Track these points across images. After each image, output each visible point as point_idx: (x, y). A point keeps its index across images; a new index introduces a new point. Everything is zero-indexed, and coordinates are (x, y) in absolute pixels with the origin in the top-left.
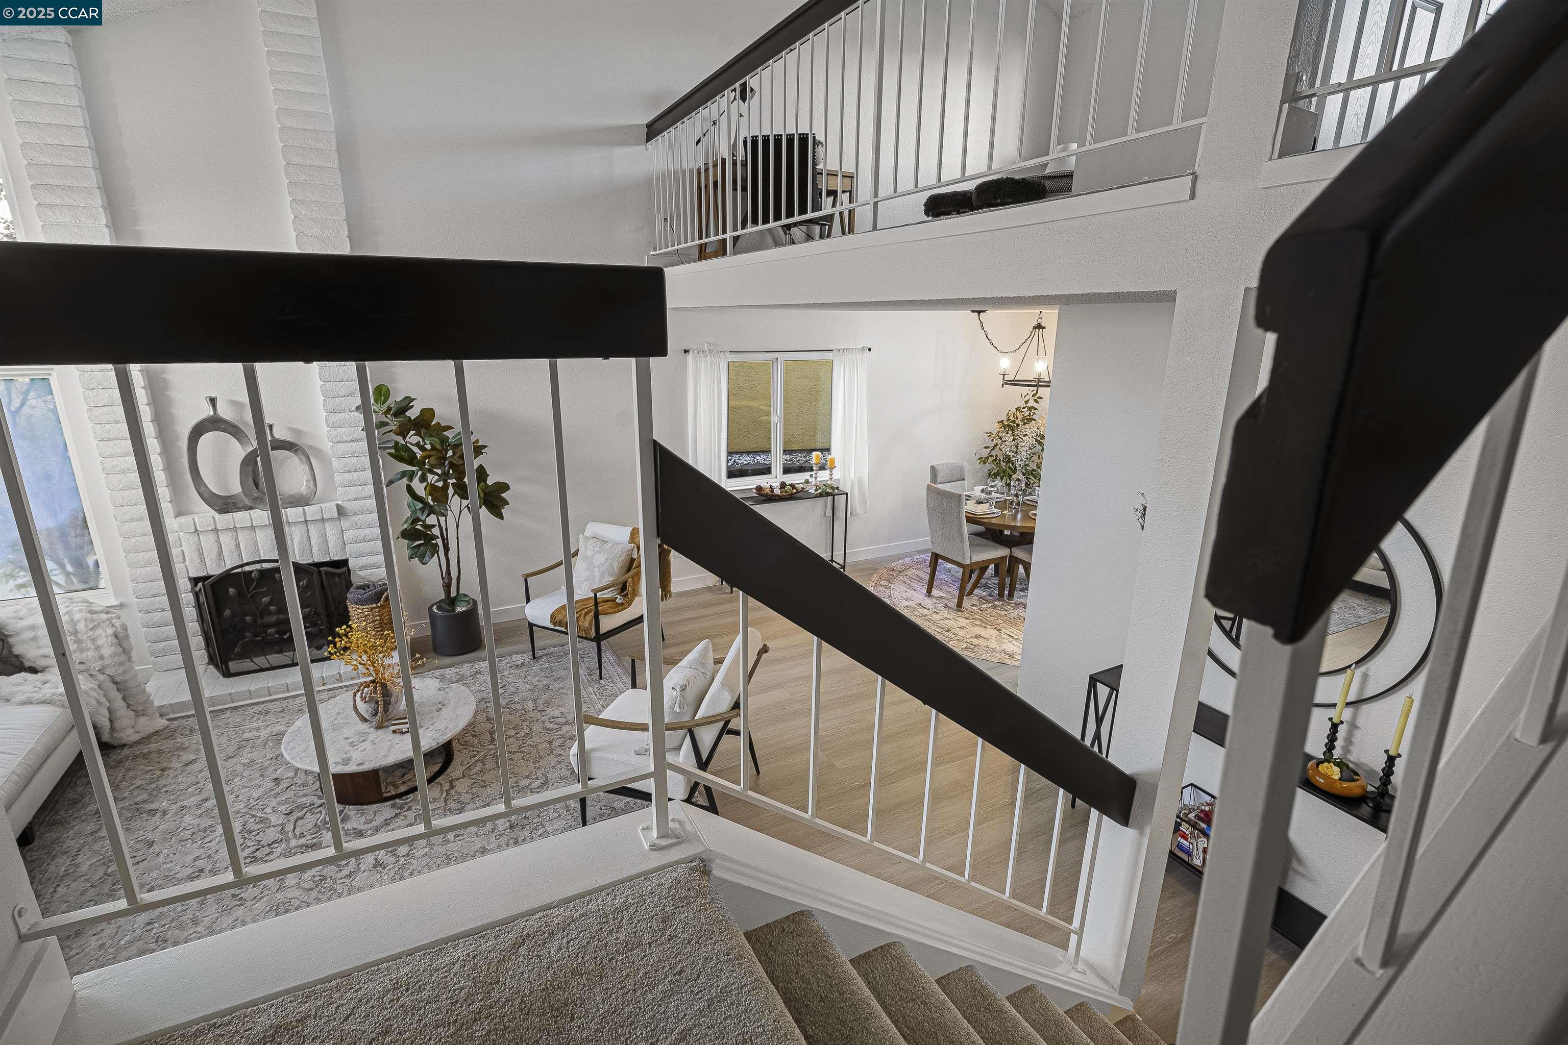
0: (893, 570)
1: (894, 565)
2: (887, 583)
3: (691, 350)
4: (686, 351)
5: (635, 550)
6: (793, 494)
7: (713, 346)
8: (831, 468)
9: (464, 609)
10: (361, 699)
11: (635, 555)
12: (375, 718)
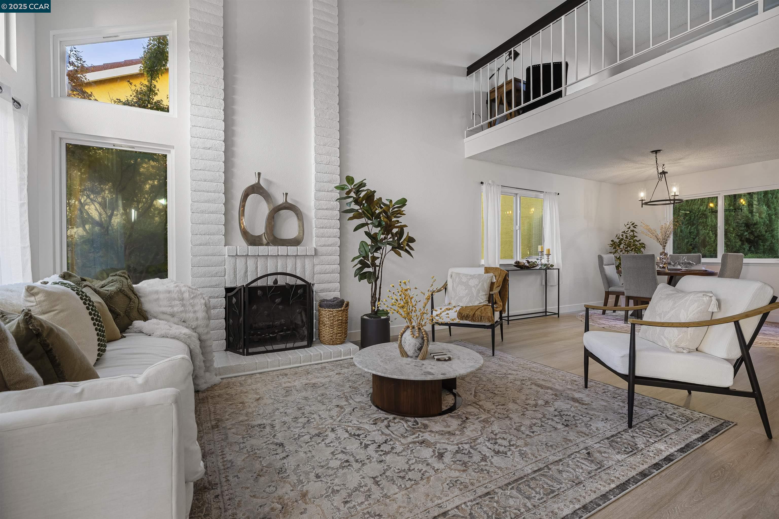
3: (484, 183)
4: (482, 183)
5: (494, 277)
6: (534, 267)
7: (493, 182)
8: (548, 255)
9: (385, 317)
10: (412, 335)
11: (494, 280)
12: (420, 351)
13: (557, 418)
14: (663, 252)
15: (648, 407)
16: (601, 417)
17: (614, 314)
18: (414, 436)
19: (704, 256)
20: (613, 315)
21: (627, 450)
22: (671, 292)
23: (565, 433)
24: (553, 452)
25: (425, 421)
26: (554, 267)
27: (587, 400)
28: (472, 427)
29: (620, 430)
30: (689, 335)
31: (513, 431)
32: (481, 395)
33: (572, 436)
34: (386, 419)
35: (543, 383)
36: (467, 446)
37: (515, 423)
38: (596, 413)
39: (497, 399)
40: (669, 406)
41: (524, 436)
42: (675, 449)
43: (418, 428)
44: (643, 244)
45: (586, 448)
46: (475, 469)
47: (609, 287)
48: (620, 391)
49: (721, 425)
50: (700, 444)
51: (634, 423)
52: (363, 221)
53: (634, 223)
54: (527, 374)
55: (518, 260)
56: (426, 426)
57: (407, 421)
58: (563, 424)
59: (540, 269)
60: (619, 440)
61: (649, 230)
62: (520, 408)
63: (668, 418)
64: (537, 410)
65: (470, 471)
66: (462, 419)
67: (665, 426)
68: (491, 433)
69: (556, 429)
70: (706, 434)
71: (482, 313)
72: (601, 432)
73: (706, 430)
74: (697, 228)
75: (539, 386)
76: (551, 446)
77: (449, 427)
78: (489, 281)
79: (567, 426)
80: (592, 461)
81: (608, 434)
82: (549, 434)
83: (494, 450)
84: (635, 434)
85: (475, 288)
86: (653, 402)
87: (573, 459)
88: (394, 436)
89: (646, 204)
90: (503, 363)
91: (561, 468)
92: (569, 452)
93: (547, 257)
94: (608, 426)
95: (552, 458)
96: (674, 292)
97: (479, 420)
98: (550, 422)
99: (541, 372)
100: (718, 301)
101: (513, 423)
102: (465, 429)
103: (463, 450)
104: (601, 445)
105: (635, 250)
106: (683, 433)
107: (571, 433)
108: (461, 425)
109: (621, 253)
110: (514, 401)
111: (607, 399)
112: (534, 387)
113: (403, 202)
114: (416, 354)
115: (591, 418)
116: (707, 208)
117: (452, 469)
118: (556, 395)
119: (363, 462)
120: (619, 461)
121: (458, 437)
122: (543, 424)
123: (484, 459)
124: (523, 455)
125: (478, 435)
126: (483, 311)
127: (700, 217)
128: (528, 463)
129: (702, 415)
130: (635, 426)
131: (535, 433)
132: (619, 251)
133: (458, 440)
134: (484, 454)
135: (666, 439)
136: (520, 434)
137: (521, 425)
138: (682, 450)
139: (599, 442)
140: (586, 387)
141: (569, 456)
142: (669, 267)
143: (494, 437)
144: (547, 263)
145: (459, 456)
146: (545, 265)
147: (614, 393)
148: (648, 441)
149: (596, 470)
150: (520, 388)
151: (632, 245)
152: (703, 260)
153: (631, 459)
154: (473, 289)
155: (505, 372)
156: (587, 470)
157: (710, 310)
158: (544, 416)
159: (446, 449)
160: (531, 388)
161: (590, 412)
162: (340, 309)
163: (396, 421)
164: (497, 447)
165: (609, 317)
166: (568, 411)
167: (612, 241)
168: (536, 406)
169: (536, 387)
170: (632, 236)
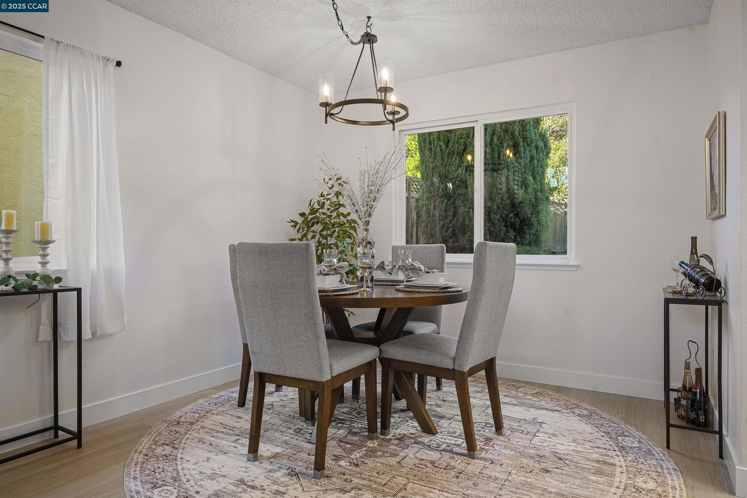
0: (178, 423)
1: (178, 413)
2: (168, 449)
53: (341, 177)
146: (32, 277)
167: (303, 214)
170: (336, 205)
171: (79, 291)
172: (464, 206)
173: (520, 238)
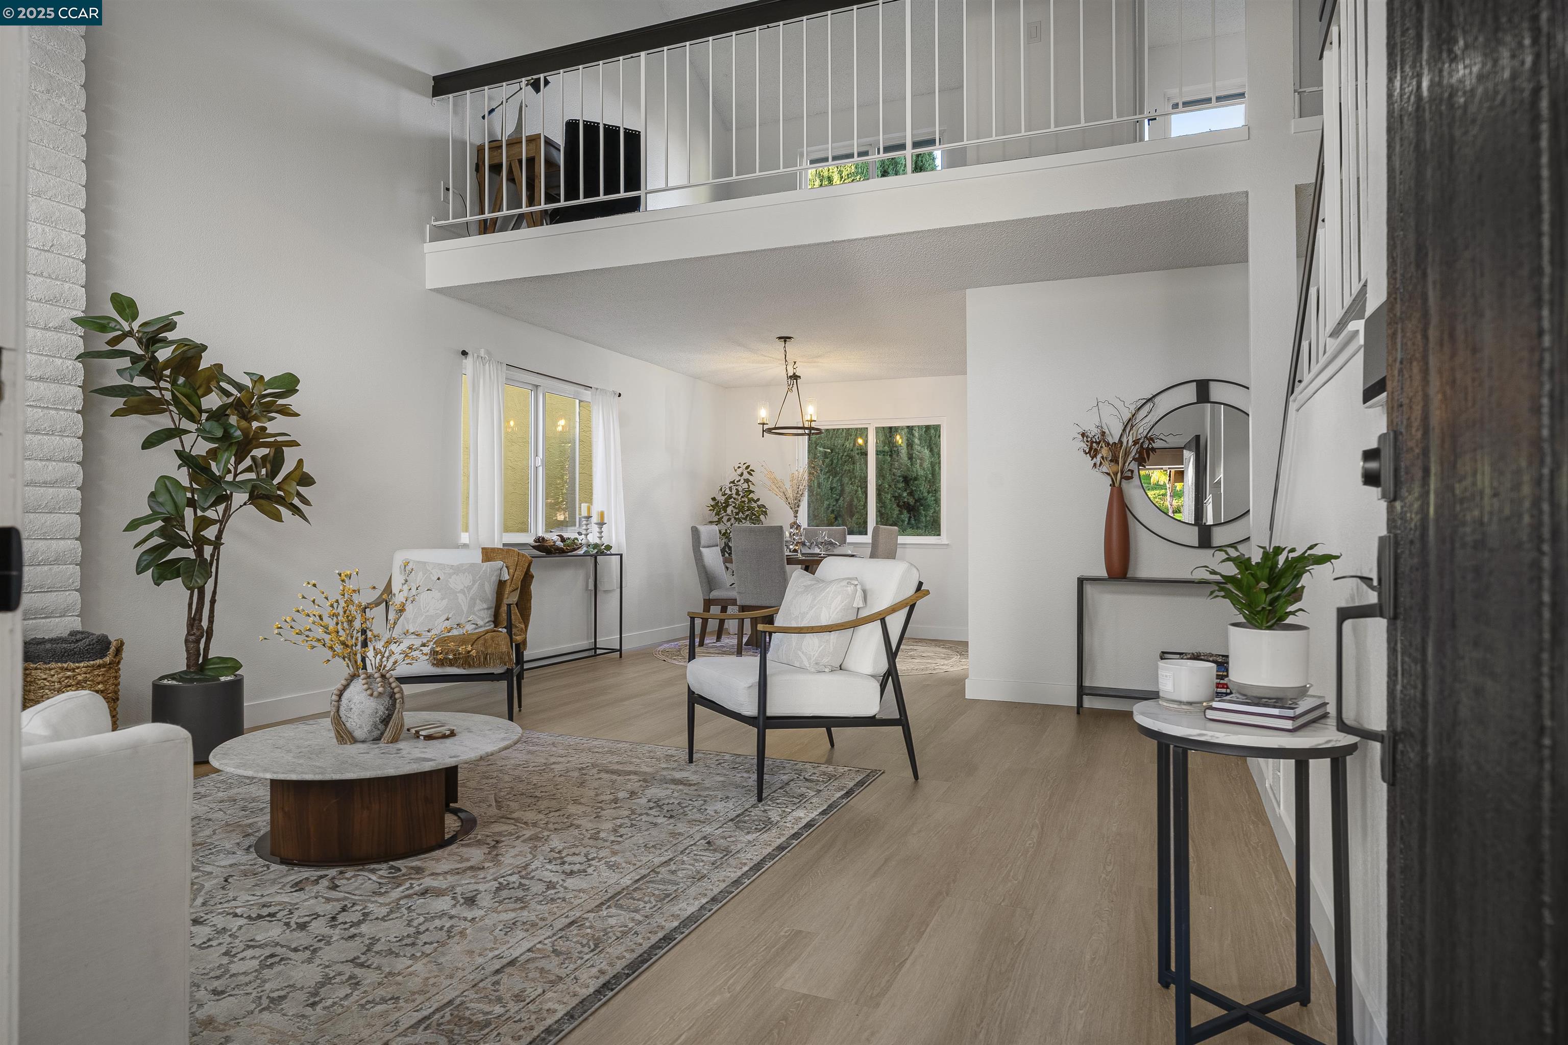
3: (470, 353)
4: (464, 353)
5: (505, 569)
6: (575, 550)
7: (488, 353)
8: (601, 524)
9: (229, 678)
10: (369, 692)
11: (506, 577)
12: (386, 725)
13: (655, 810)
14: (795, 523)
15: (782, 772)
16: (720, 796)
17: (718, 644)
18: (401, 889)
19: (851, 533)
20: (716, 647)
21: (759, 827)
22: (809, 582)
23: (671, 827)
24: (658, 852)
25: (414, 862)
26: (613, 551)
27: (694, 778)
28: (513, 852)
29: (747, 807)
30: (831, 645)
31: (586, 841)
32: (511, 803)
33: (681, 827)
34: (321, 877)
35: (620, 767)
36: (514, 878)
37: (587, 830)
38: (711, 793)
39: (543, 804)
40: (808, 766)
41: (608, 844)
42: (816, 813)
43: (404, 875)
44: (764, 506)
45: (704, 838)
46: (541, 901)
47: (711, 590)
48: (742, 758)
49: (868, 775)
50: (845, 801)
51: (764, 795)
52: (163, 421)
53: (749, 466)
54: (586, 759)
55: (540, 534)
56: (419, 870)
57: (373, 871)
58: (664, 816)
59: (586, 554)
60: (747, 818)
61: (774, 481)
62: (589, 809)
63: (807, 780)
64: (619, 807)
65: (533, 905)
66: (488, 844)
67: (803, 790)
68: (551, 851)
69: (655, 824)
70: (851, 789)
71: (486, 648)
72: (721, 814)
73: (851, 784)
74: (840, 480)
75: (613, 772)
76: (653, 846)
77: (468, 860)
78: (494, 579)
79: (671, 817)
80: (715, 850)
81: (732, 815)
82: (647, 833)
83: (563, 872)
84: (767, 808)
85: (464, 594)
86: (788, 765)
87: (689, 853)
88: (357, 898)
89: (769, 431)
90: (535, 748)
91: (673, 867)
92: (681, 848)
93: (598, 530)
94: (730, 805)
95: (657, 861)
96: (813, 582)
97: (522, 839)
98: (644, 818)
99: (611, 752)
100: (865, 592)
101: (584, 832)
102: (500, 858)
103: (508, 884)
104: (724, 829)
105: (751, 519)
106: (825, 794)
107: (680, 825)
108: (489, 853)
109: (729, 524)
110: (576, 802)
111: (724, 771)
112: (604, 775)
113: (289, 384)
114: (376, 733)
115: (705, 801)
116: (854, 445)
117: (500, 912)
118: (645, 781)
119: (311, 948)
120: (749, 842)
121: (491, 871)
122: (633, 822)
123: (551, 885)
124: (612, 867)
125: (527, 859)
126: (490, 642)
127: (845, 462)
128: (624, 873)
129: (846, 769)
130: (766, 798)
131: (625, 837)
132: (725, 519)
133: (494, 873)
134: (548, 880)
135: (805, 805)
136: (600, 843)
137: (599, 832)
138: (823, 813)
139: (720, 827)
140: (691, 760)
141: (682, 853)
142: (804, 551)
143: (557, 855)
144: (598, 541)
145: (504, 893)
146: (596, 546)
147: (734, 762)
148: (784, 811)
149: (722, 858)
150: (580, 781)
151: (746, 508)
152: (850, 539)
153: (765, 835)
154: (460, 596)
155: (544, 761)
156: (709, 861)
157: (855, 605)
158: (633, 812)
159: (476, 890)
160: (600, 778)
161: (702, 793)
162: (98, 662)
163: (348, 875)
164: (567, 868)
165: (711, 650)
166: (669, 797)
167: (714, 499)
168: (616, 801)
169: (609, 775)
170: (746, 491)
171: (621, 555)
172: (852, 484)
173: (915, 520)
